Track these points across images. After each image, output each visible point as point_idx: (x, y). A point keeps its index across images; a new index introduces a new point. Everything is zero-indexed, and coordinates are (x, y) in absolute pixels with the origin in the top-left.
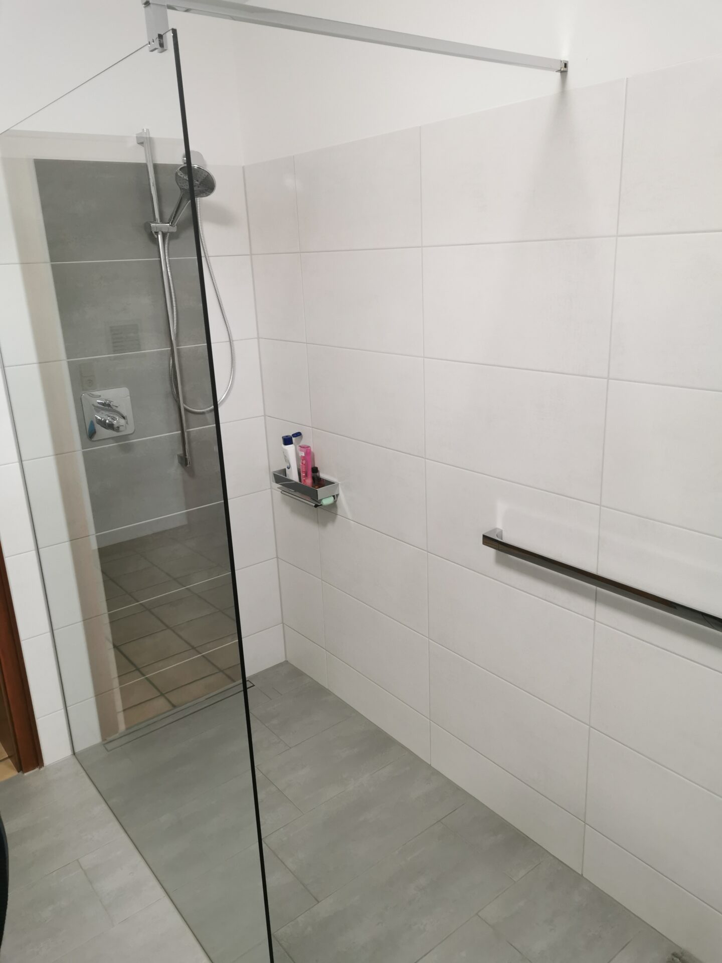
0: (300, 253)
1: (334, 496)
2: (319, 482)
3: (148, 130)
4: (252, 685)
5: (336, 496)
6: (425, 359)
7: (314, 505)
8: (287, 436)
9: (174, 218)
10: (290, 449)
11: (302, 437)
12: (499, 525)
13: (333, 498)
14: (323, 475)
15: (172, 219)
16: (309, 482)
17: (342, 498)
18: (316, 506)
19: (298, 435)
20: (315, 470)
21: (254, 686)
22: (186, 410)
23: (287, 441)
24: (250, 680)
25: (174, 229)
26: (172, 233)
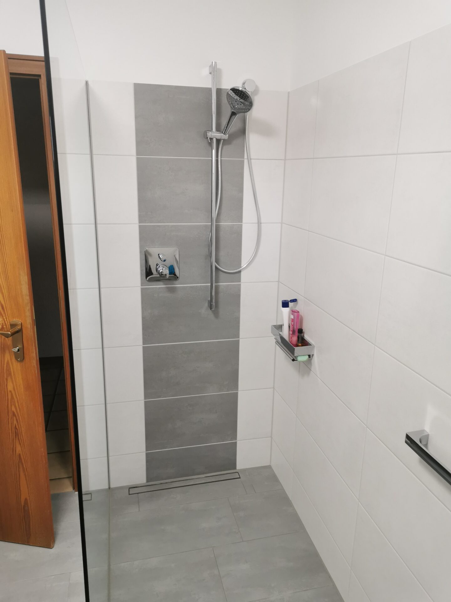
0: (313, 158)
1: (309, 356)
2: (303, 342)
3: (216, 63)
4: (239, 477)
5: (311, 356)
6: (386, 257)
7: (292, 359)
8: (285, 301)
9: (226, 128)
10: (286, 310)
11: (297, 303)
12: (427, 429)
13: (307, 357)
14: (307, 337)
15: (225, 128)
16: (295, 339)
17: (315, 359)
18: (293, 360)
19: (294, 301)
20: (301, 331)
21: (240, 478)
22: (216, 268)
23: (285, 304)
24: (239, 472)
25: (226, 137)
26: (224, 140)
